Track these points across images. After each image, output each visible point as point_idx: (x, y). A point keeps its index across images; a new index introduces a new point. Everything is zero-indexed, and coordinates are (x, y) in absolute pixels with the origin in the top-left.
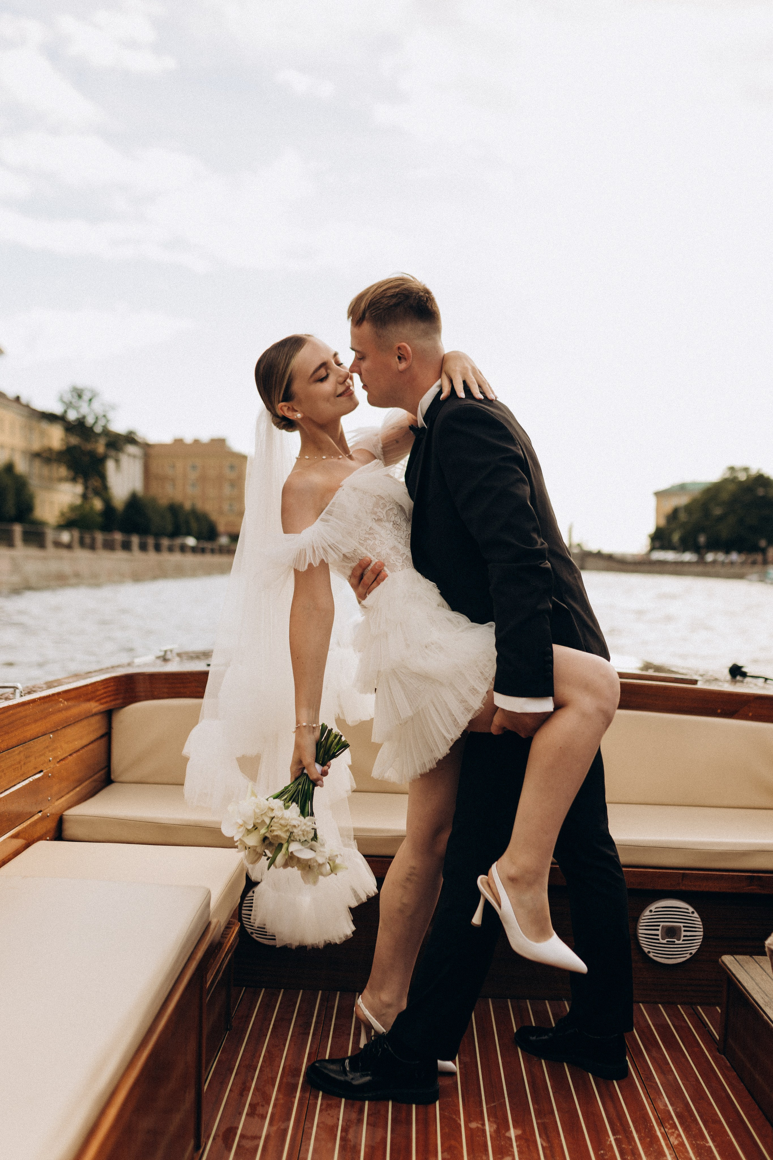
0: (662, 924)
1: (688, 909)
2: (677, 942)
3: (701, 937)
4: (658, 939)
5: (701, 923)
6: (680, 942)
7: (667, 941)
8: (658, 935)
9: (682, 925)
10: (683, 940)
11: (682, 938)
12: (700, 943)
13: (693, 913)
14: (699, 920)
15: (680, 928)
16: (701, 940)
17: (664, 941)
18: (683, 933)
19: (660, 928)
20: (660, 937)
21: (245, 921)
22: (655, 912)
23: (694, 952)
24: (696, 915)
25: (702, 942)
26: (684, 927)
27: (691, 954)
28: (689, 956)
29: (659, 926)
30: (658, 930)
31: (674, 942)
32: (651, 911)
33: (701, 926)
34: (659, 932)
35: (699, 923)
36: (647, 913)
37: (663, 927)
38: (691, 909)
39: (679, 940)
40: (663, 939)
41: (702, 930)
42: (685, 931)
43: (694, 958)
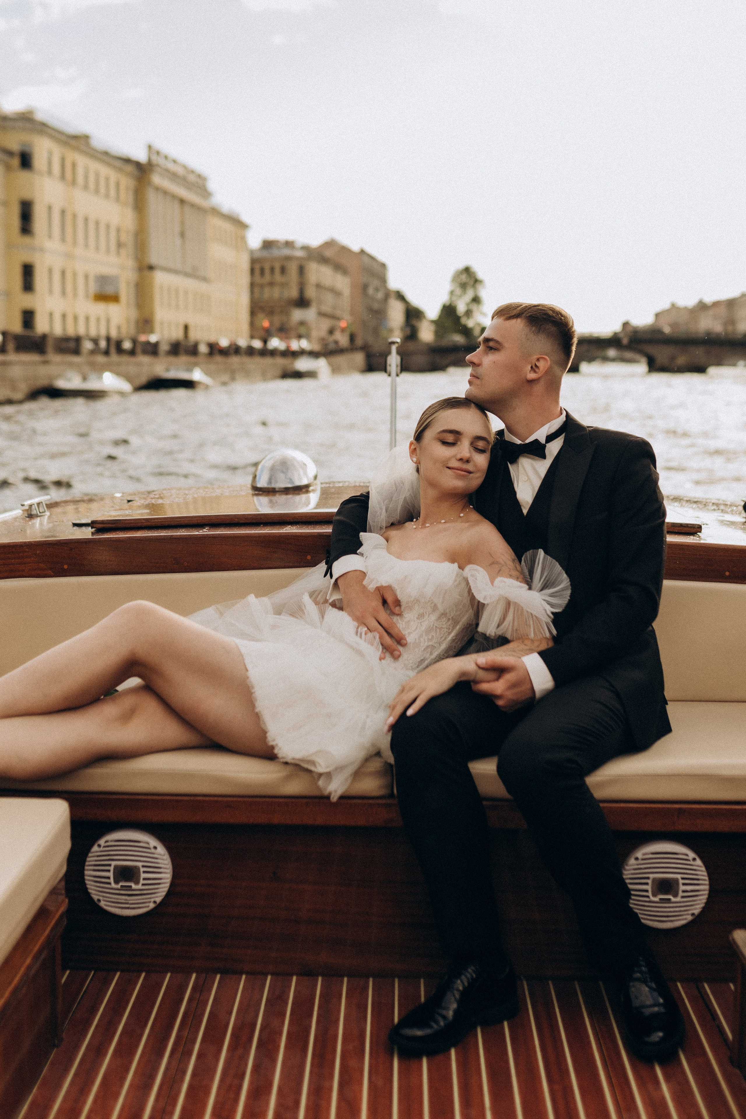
0: (651, 876)
1: (687, 855)
2: (673, 899)
3: (707, 892)
4: (648, 897)
5: (705, 874)
6: (678, 899)
7: (660, 899)
8: (647, 891)
9: (679, 876)
10: (683, 897)
11: (681, 894)
12: (705, 901)
13: (694, 859)
14: (704, 869)
15: (676, 881)
16: (706, 897)
17: (656, 899)
18: (682, 888)
19: (650, 881)
20: (650, 894)
21: (90, 885)
22: (643, 859)
23: (696, 912)
24: (699, 862)
25: (708, 899)
26: (683, 879)
27: (693, 914)
28: (690, 918)
29: (648, 878)
30: (647, 884)
31: (670, 899)
32: (637, 859)
33: (707, 878)
34: (649, 887)
35: (702, 873)
36: (632, 861)
37: (654, 880)
38: (692, 855)
39: (676, 895)
40: (654, 895)
41: (707, 882)
42: (684, 884)
43: (697, 920)
